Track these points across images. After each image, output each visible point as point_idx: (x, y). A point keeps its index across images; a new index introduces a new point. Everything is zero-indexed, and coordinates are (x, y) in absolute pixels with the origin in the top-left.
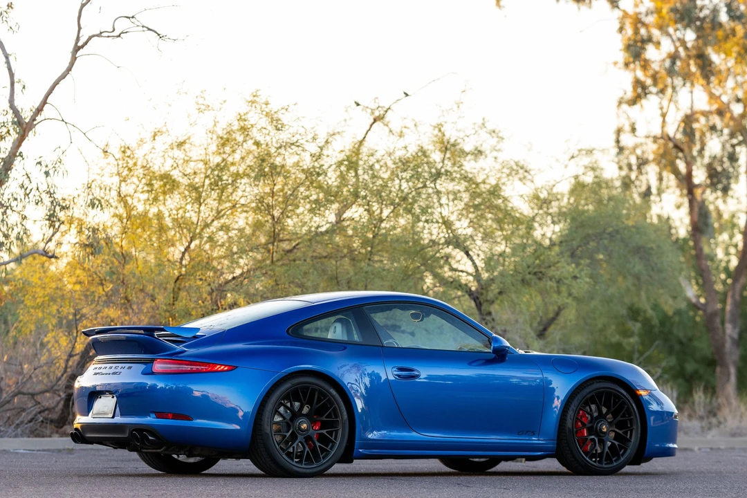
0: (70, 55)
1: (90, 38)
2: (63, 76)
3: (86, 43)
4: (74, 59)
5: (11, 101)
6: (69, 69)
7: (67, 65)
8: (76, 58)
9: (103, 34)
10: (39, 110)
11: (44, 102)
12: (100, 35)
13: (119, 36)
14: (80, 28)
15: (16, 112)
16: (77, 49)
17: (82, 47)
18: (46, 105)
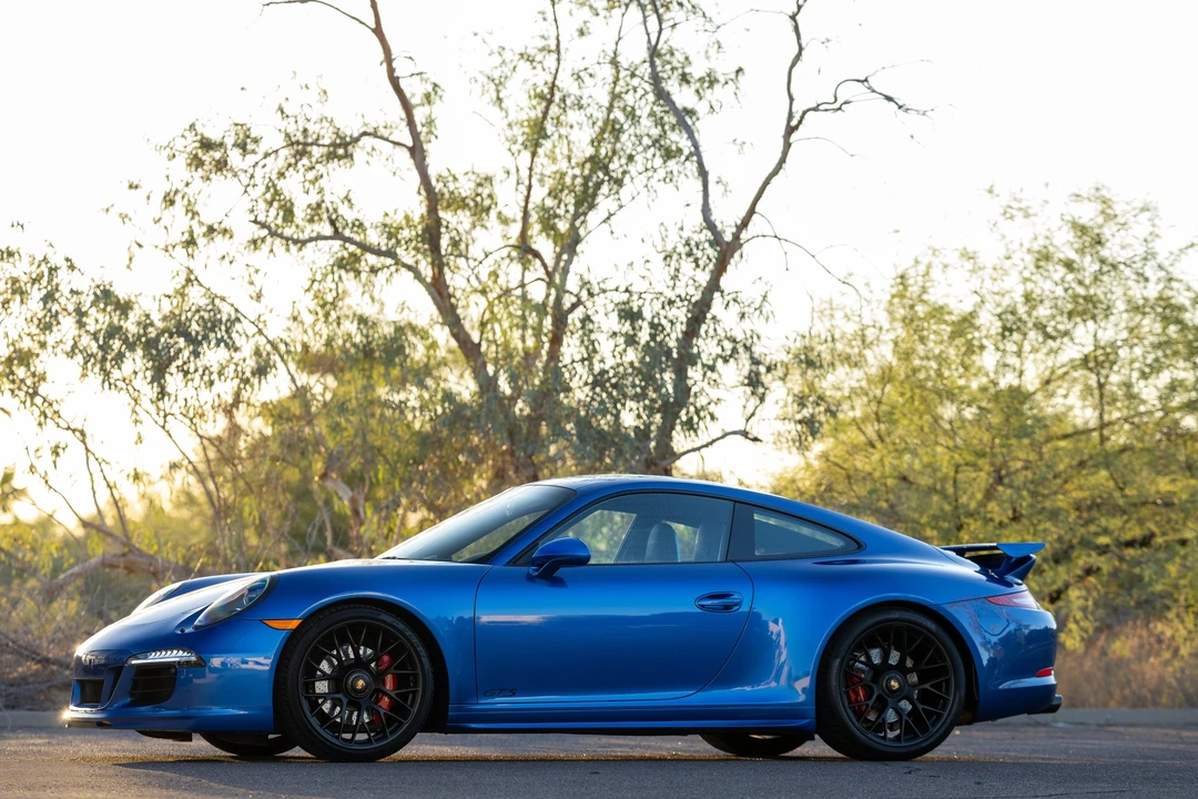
0: (781, 141)
1: (804, 113)
2: (775, 172)
3: (800, 122)
4: (787, 145)
5: (706, 210)
6: (783, 161)
7: (779, 155)
8: (790, 145)
9: (821, 107)
10: (745, 224)
11: (752, 211)
12: (816, 109)
13: (840, 109)
14: (792, 99)
15: (711, 226)
16: (790, 130)
17: (796, 127)
18: (755, 216)
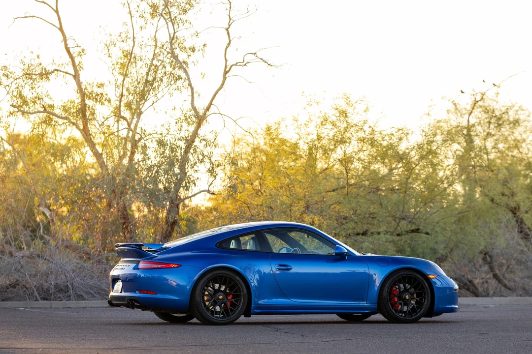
0: (223, 77)
1: (231, 66)
2: (220, 89)
3: (230, 69)
4: (225, 78)
5: (192, 103)
6: (223, 84)
7: (221, 82)
8: (226, 78)
9: (238, 64)
10: (208, 109)
11: (211, 104)
12: (236, 65)
13: (245, 65)
14: (226, 61)
15: (194, 109)
16: (226, 73)
17: (228, 71)
18: (212, 106)
